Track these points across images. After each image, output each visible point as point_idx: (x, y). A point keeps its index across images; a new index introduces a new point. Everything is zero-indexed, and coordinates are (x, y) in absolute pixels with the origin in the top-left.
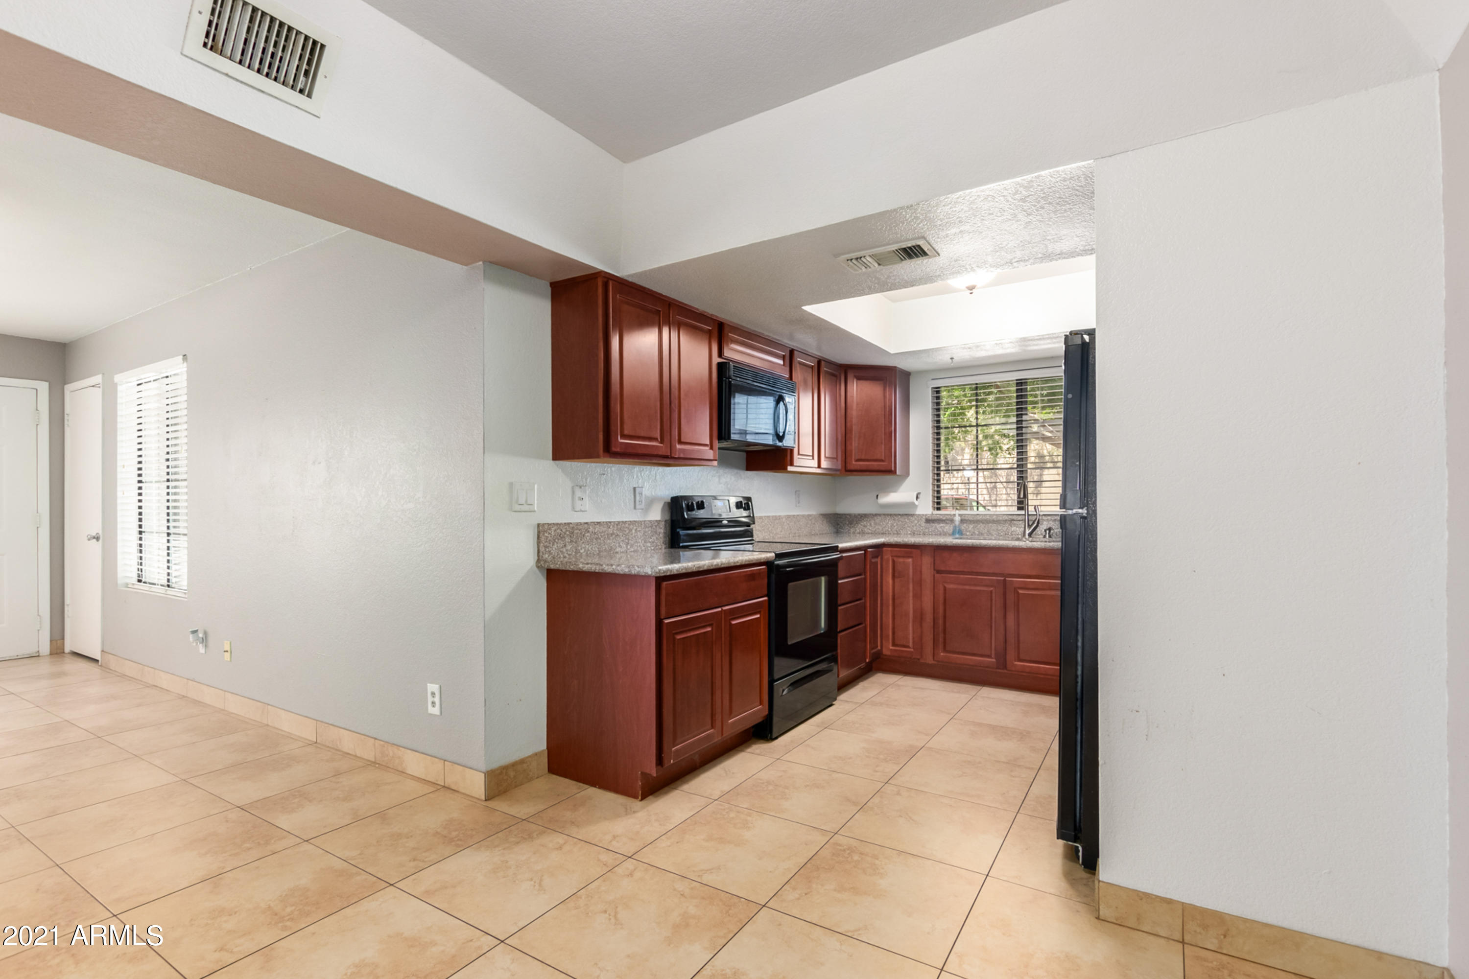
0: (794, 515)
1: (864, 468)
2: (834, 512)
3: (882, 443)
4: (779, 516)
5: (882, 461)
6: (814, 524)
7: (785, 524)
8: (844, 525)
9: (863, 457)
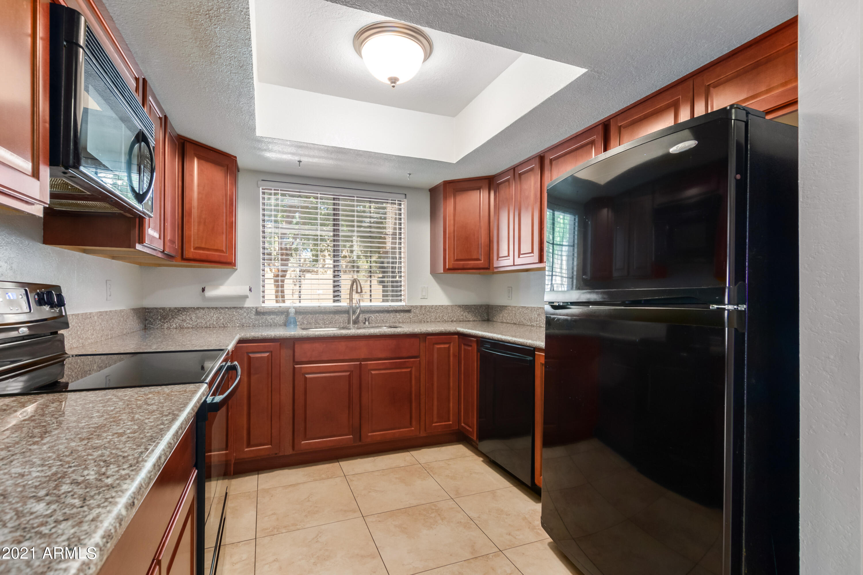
0: (107, 312)
1: (204, 258)
2: (141, 307)
3: (223, 233)
4: (90, 313)
5: (222, 251)
6: (126, 321)
7: (97, 324)
8: (154, 320)
9: (203, 246)
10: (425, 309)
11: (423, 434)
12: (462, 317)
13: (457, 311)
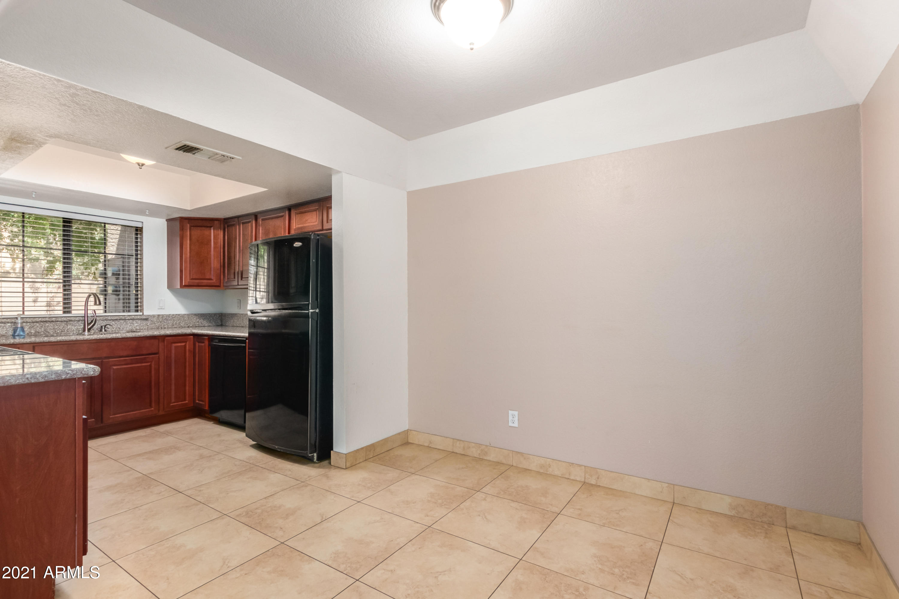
10: (162, 317)
11: (161, 413)
12: (198, 323)
13: (193, 319)
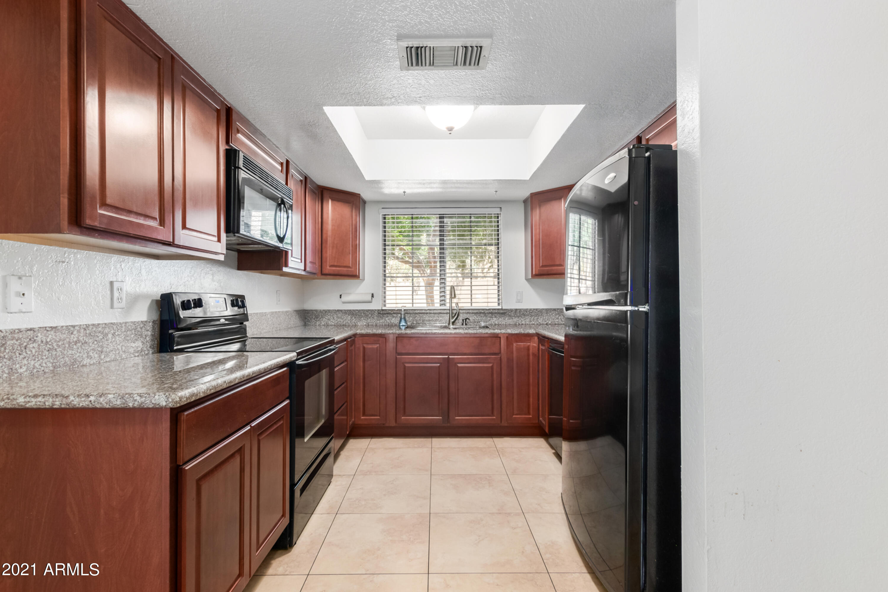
0: (276, 312)
1: (336, 273)
2: (302, 309)
3: (350, 253)
4: (265, 313)
5: (349, 267)
6: (290, 319)
7: (270, 320)
8: (311, 319)
9: (336, 264)
10: (520, 312)
11: (504, 424)
12: (557, 320)
13: (552, 315)
